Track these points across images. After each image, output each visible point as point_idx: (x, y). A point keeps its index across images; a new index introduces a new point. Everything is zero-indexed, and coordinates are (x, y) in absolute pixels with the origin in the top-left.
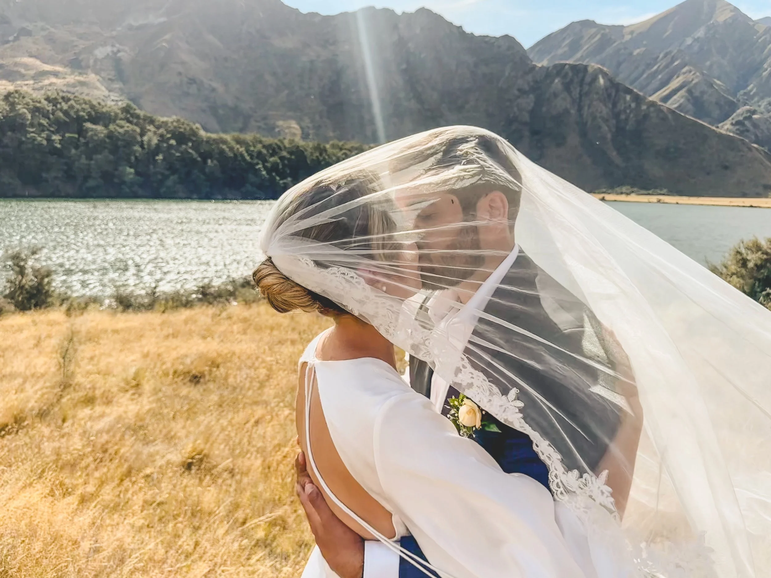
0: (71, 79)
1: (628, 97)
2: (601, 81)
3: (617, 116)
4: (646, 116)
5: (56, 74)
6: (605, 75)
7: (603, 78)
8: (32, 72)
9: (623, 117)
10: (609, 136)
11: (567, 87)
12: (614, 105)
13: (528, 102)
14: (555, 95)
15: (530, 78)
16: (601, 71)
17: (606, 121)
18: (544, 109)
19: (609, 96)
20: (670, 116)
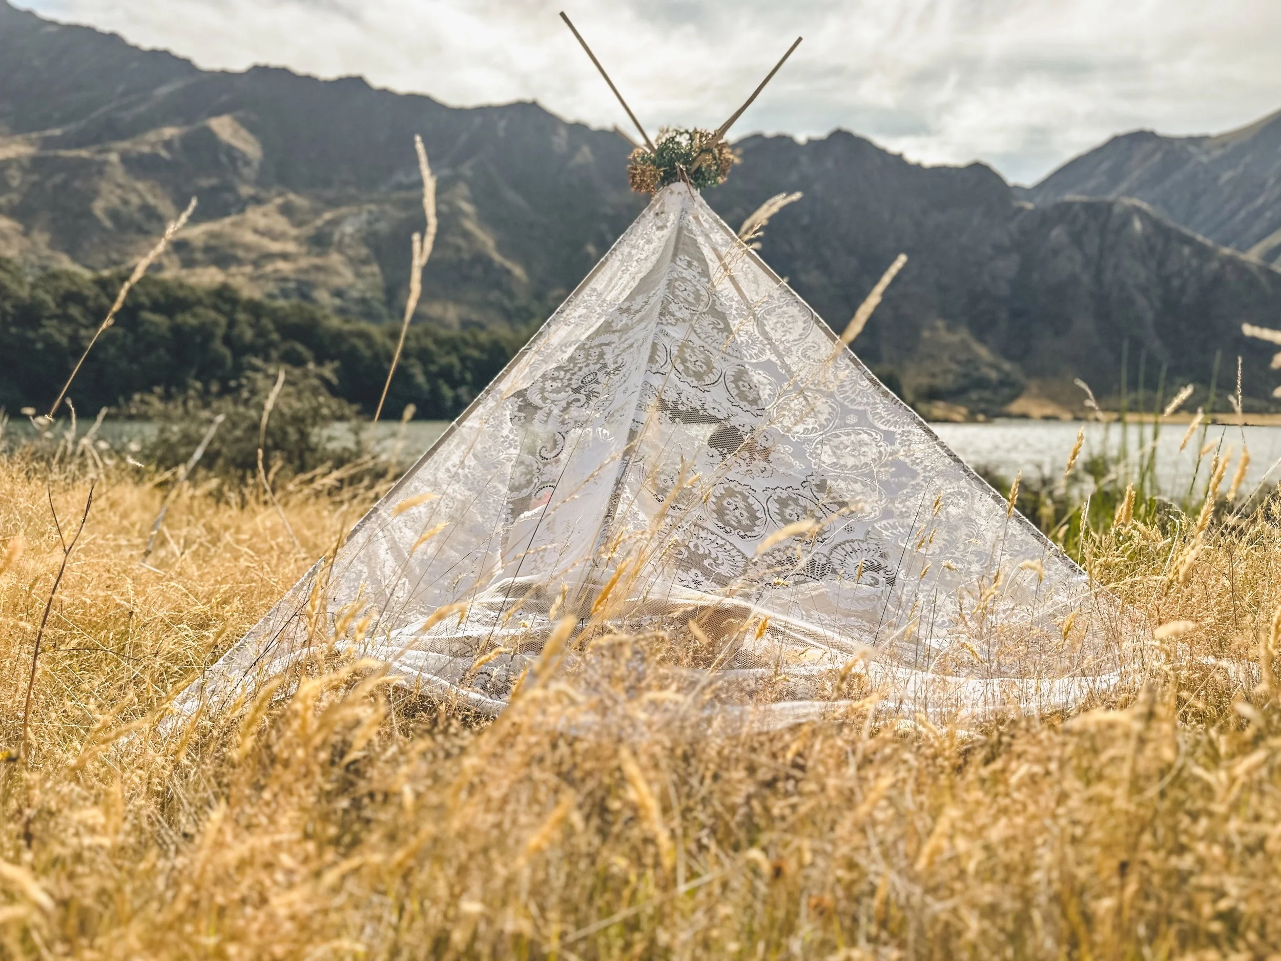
0: (304, 263)
1: (1186, 251)
2: (1137, 225)
3: (1165, 281)
4: (1218, 280)
5: (285, 256)
6: (1144, 215)
7: (1141, 220)
8: (253, 256)
9: (1176, 283)
10: (1150, 316)
11: (1077, 239)
12: (1161, 264)
13: (1008, 266)
14: (1056, 252)
15: (1013, 226)
16: (1138, 210)
17: (1145, 291)
18: (1036, 276)
19: (1152, 249)
20: (1263, 280)
